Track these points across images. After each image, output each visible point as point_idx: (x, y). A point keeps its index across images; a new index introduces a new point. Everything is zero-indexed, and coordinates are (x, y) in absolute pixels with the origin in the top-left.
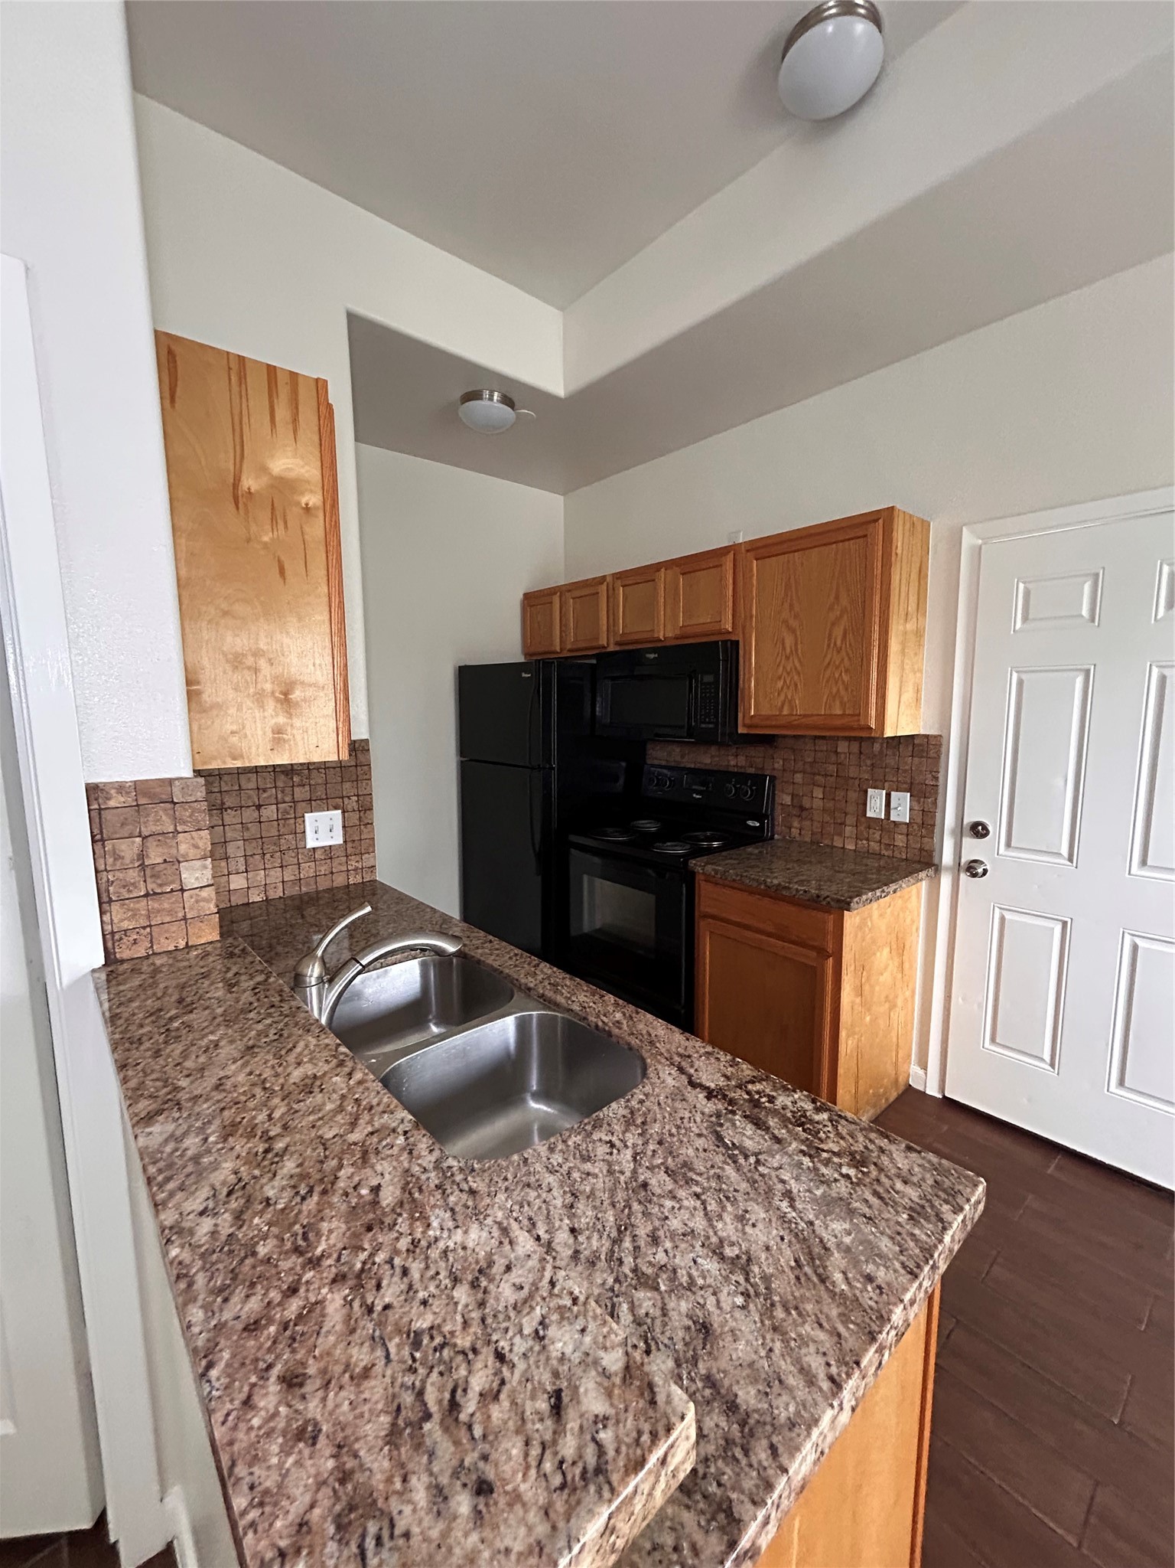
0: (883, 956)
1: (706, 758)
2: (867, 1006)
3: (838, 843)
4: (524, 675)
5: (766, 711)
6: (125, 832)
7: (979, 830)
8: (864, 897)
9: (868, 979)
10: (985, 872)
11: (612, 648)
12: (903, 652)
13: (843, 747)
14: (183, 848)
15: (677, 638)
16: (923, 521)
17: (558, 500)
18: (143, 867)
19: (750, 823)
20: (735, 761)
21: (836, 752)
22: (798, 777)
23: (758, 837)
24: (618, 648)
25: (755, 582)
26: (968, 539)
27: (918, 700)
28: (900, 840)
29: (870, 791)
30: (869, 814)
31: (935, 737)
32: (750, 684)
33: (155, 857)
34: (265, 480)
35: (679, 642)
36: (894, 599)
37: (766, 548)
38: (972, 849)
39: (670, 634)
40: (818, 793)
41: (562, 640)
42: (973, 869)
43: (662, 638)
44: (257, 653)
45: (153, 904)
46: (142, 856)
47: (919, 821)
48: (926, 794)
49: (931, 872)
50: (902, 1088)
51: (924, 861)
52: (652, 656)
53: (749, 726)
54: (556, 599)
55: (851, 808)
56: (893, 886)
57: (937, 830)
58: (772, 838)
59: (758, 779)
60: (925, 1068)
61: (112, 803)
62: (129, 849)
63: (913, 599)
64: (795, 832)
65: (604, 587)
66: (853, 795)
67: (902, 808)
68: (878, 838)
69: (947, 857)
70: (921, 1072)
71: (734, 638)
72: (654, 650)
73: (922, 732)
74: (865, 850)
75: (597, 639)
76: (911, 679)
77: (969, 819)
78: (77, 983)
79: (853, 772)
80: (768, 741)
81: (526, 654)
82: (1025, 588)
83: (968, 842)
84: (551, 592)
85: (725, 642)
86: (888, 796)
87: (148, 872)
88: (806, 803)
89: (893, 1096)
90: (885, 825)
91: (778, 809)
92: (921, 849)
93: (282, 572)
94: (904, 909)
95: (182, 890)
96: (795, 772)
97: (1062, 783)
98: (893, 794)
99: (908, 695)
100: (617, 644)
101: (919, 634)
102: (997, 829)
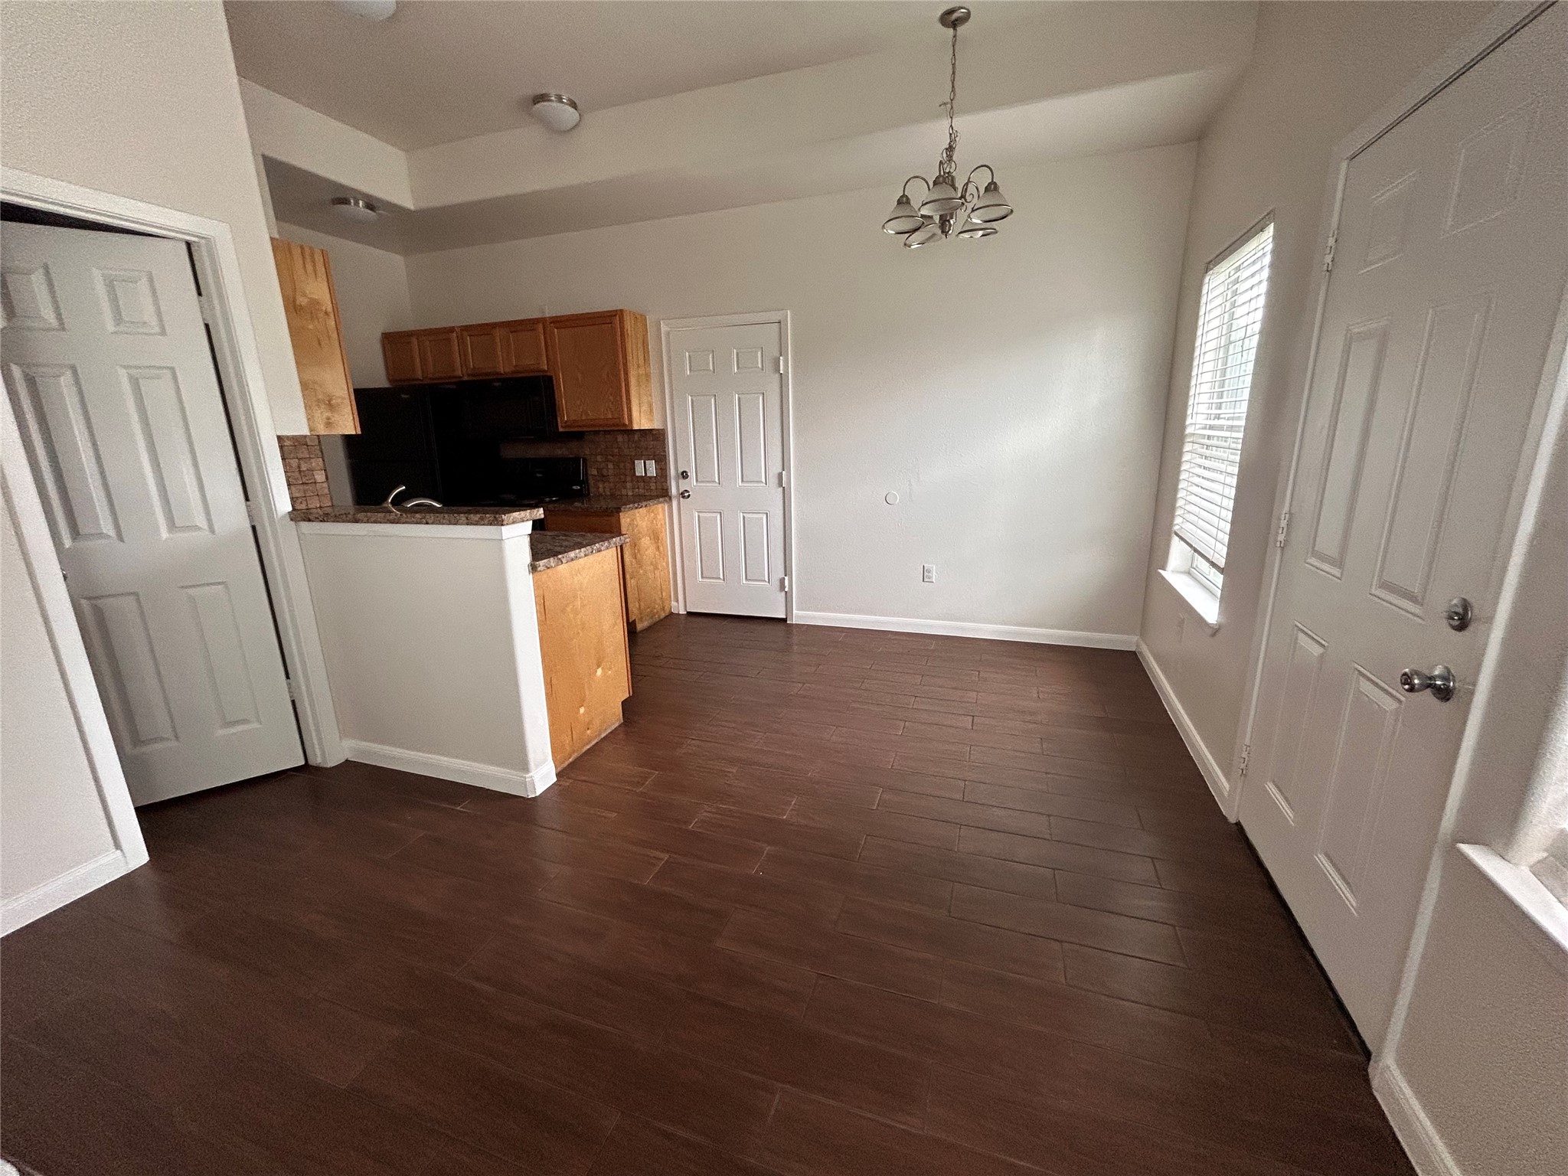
0: (646, 542)
1: (544, 451)
2: (640, 564)
3: (624, 492)
4: (403, 396)
5: (573, 418)
6: (292, 456)
7: (685, 475)
8: (628, 506)
9: (639, 550)
10: (689, 496)
11: (466, 378)
12: (639, 385)
13: (620, 438)
14: (313, 464)
15: (513, 372)
16: (641, 315)
17: (398, 260)
18: (300, 472)
19: (574, 487)
20: (561, 451)
21: (617, 442)
22: (599, 458)
23: (582, 495)
24: (471, 378)
25: (557, 341)
26: (664, 328)
27: (651, 411)
28: (652, 485)
29: (636, 462)
30: (637, 474)
31: (661, 429)
32: (563, 402)
33: (304, 468)
34: (306, 300)
35: (515, 376)
36: (629, 358)
37: (560, 322)
38: (684, 485)
39: (507, 370)
40: (610, 466)
41: (423, 368)
42: (684, 495)
43: (502, 372)
44: (315, 382)
45: (306, 487)
46: (299, 467)
47: (660, 474)
48: (661, 460)
49: (667, 499)
50: (667, 613)
51: (664, 494)
52: (497, 384)
53: (565, 427)
54: (414, 340)
55: (628, 472)
56: (644, 503)
57: (668, 478)
58: (589, 494)
59: (576, 460)
60: (677, 601)
61: (286, 444)
62: (294, 463)
63: (641, 358)
64: (601, 490)
65: (454, 334)
66: (628, 465)
67: (652, 469)
68: (642, 486)
69: (674, 491)
70: (676, 604)
71: (549, 374)
72: (498, 380)
73: (656, 428)
75: (454, 371)
76: (645, 399)
77: (680, 470)
78: (284, 517)
79: (626, 452)
80: (578, 436)
81: (390, 381)
83: (681, 481)
84: (410, 334)
85: (543, 377)
86: (645, 463)
87: (302, 474)
88: (605, 472)
89: (663, 615)
90: (645, 479)
91: (590, 478)
92: (663, 489)
93: (320, 344)
94: (655, 518)
95: (315, 483)
96: (596, 455)
98: (647, 461)
99: (645, 407)
100: (469, 375)
101: (648, 376)
102: (692, 474)
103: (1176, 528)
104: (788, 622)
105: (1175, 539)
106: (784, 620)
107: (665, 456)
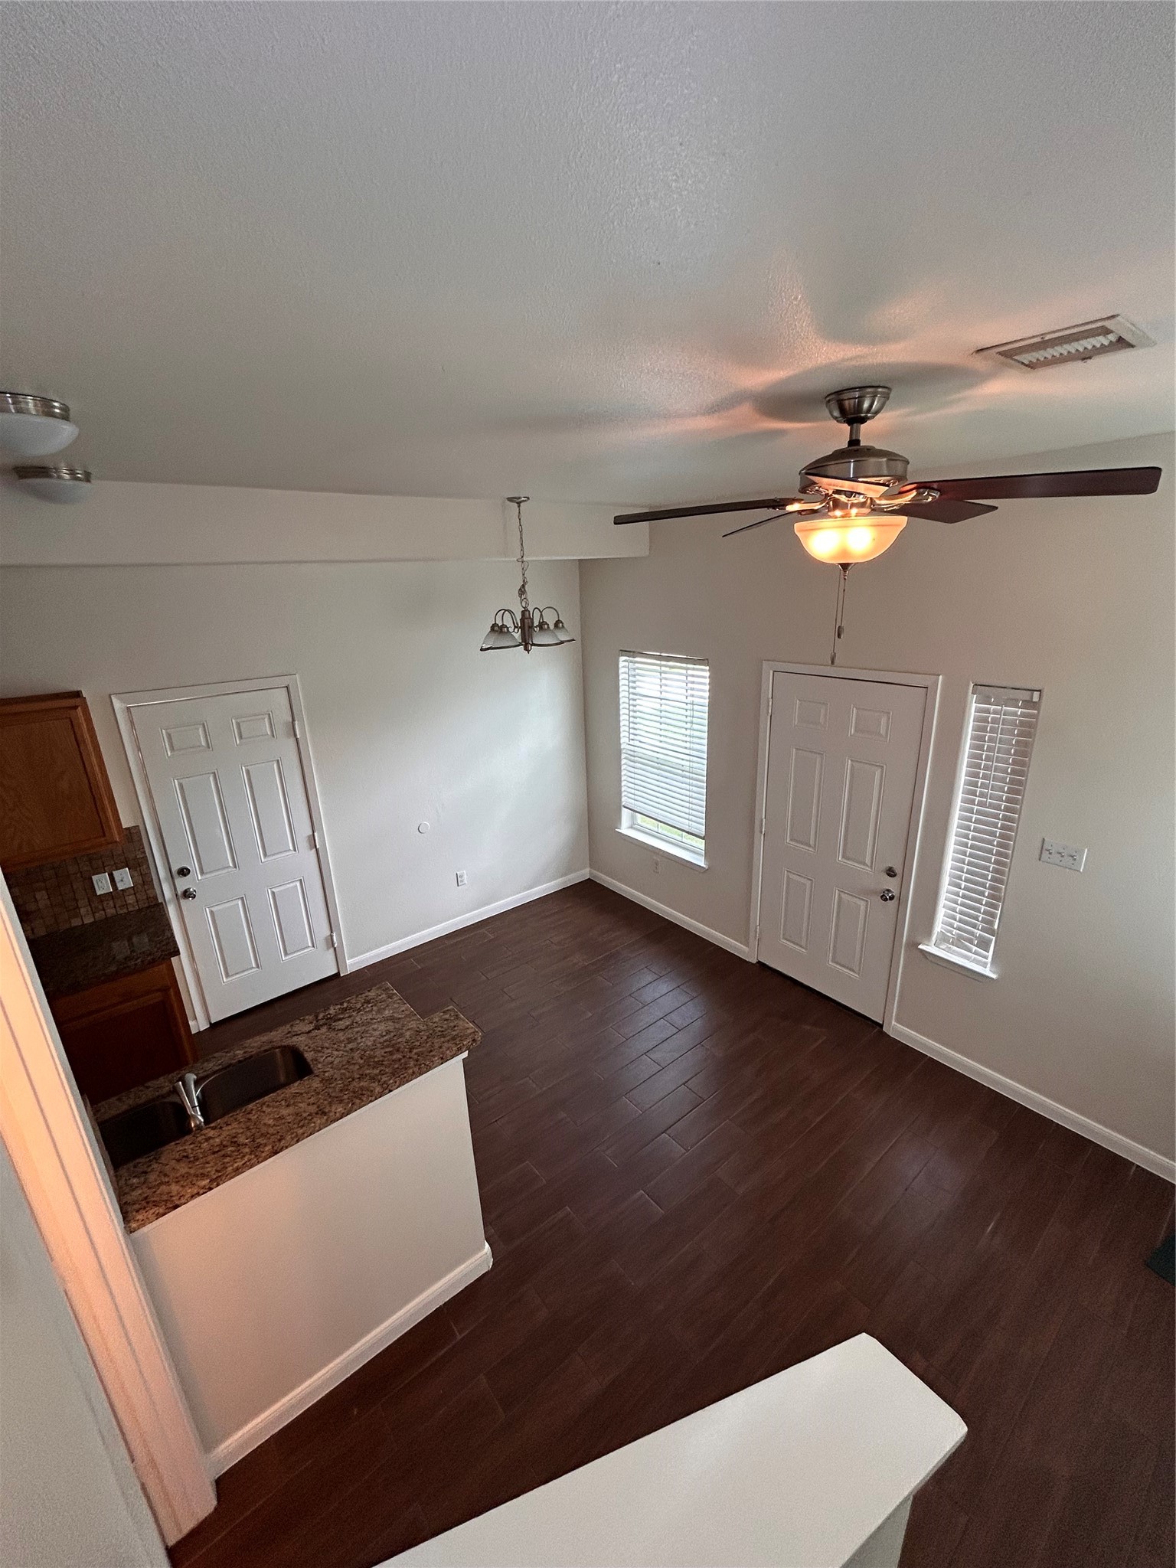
3: (77, 922)
7: (184, 872)
10: (196, 893)
26: (118, 704)
28: (131, 900)
29: (95, 878)
30: (99, 893)
31: (135, 827)
38: (182, 884)
42: (187, 894)
47: (141, 882)
48: (140, 864)
51: (153, 904)
55: (82, 895)
57: (156, 883)
60: (196, 1018)
66: (80, 886)
67: (125, 878)
68: (112, 905)
69: (168, 895)
70: (195, 1022)
73: (125, 828)
74: (104, 917)
77: (175, 868)
82: (167, 733)
83: (179, 881)
86: (111, 875)
90: (115, 895)
92: (148, 898)
97: (219, 831)
98: (116, 873)
102: (194, 867)
103: (623, 804)
104: (342, 975)
105: (624, 809)
106: (337, 975)
107: (145, 858)
